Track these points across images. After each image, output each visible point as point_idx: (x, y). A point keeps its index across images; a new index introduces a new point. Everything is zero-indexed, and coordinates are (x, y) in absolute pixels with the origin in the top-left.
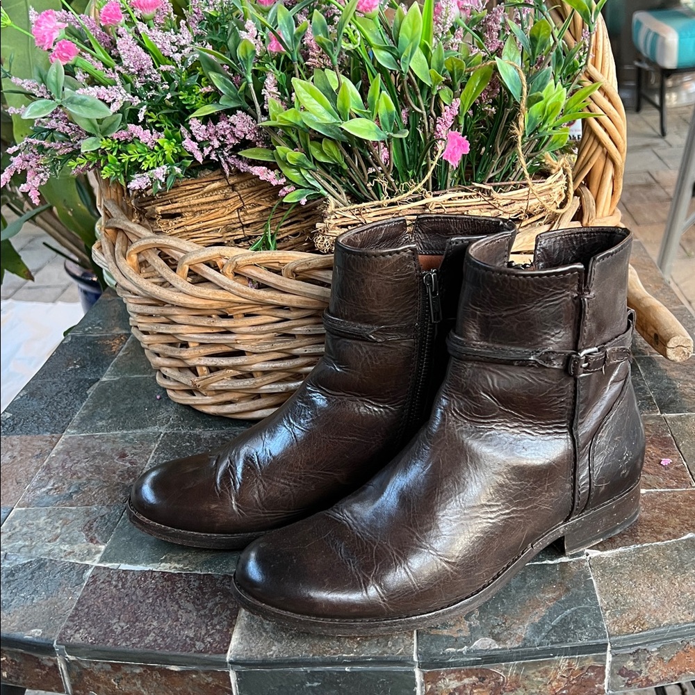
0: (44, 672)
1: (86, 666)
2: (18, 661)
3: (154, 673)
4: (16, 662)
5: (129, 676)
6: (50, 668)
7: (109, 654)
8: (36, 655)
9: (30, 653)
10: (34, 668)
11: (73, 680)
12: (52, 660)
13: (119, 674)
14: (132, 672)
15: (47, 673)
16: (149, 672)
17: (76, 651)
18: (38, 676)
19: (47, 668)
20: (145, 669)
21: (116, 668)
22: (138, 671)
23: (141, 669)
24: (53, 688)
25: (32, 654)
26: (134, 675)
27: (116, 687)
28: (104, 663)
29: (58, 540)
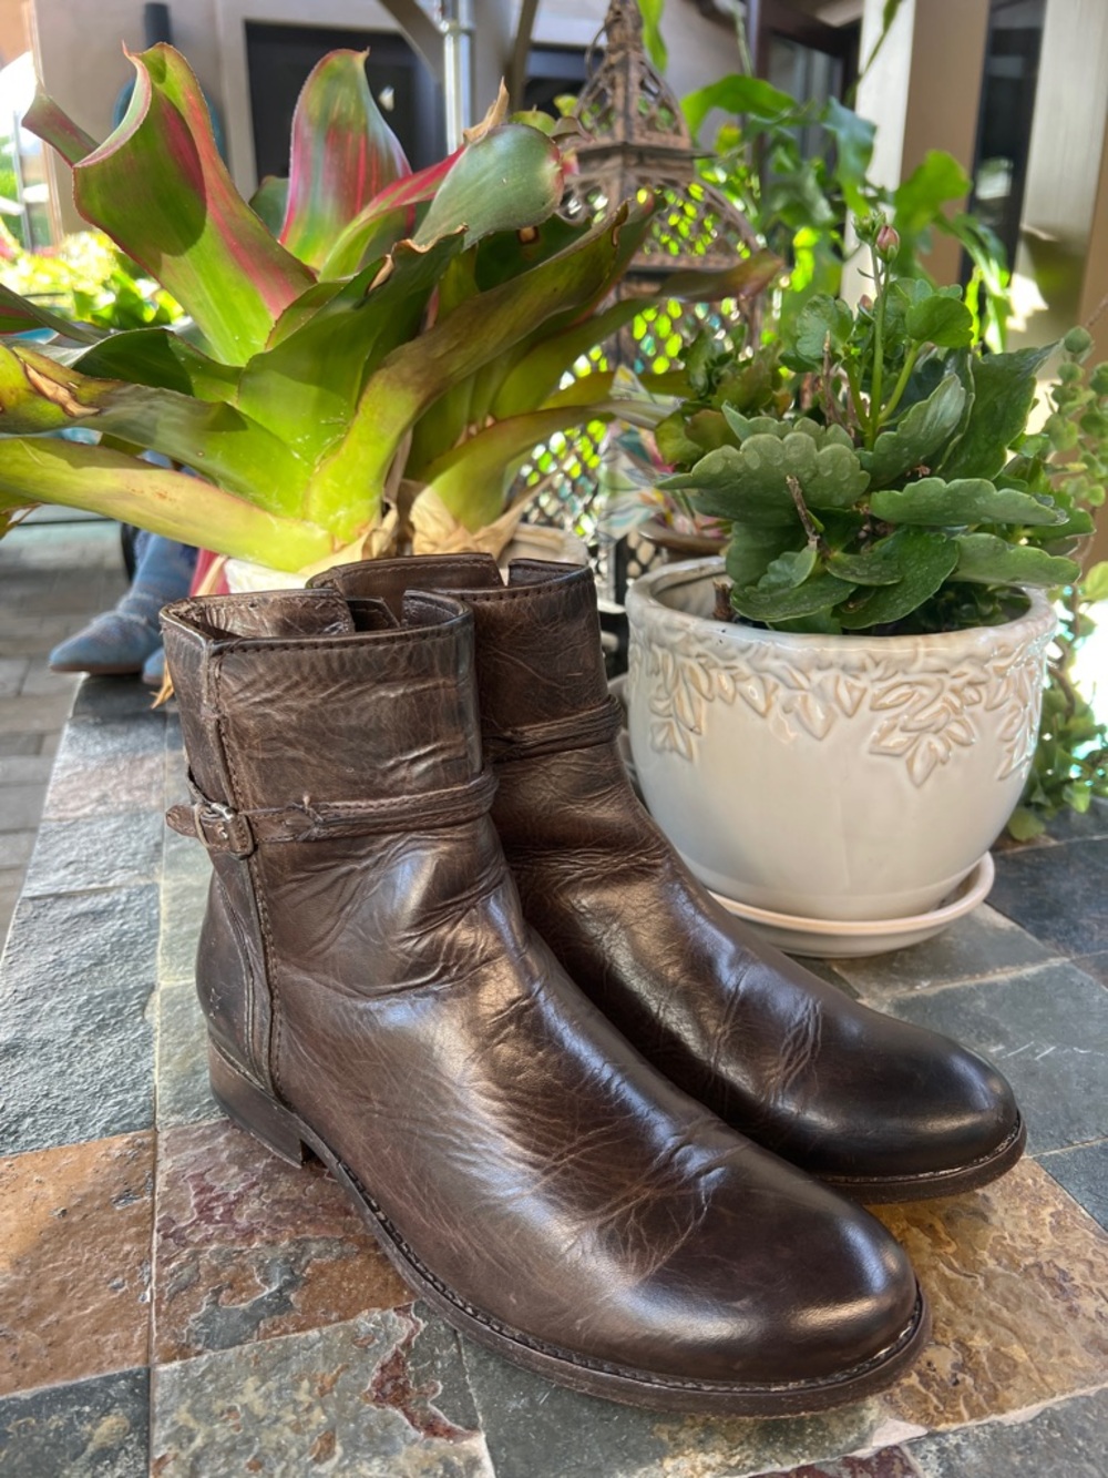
29: (339, 1449)
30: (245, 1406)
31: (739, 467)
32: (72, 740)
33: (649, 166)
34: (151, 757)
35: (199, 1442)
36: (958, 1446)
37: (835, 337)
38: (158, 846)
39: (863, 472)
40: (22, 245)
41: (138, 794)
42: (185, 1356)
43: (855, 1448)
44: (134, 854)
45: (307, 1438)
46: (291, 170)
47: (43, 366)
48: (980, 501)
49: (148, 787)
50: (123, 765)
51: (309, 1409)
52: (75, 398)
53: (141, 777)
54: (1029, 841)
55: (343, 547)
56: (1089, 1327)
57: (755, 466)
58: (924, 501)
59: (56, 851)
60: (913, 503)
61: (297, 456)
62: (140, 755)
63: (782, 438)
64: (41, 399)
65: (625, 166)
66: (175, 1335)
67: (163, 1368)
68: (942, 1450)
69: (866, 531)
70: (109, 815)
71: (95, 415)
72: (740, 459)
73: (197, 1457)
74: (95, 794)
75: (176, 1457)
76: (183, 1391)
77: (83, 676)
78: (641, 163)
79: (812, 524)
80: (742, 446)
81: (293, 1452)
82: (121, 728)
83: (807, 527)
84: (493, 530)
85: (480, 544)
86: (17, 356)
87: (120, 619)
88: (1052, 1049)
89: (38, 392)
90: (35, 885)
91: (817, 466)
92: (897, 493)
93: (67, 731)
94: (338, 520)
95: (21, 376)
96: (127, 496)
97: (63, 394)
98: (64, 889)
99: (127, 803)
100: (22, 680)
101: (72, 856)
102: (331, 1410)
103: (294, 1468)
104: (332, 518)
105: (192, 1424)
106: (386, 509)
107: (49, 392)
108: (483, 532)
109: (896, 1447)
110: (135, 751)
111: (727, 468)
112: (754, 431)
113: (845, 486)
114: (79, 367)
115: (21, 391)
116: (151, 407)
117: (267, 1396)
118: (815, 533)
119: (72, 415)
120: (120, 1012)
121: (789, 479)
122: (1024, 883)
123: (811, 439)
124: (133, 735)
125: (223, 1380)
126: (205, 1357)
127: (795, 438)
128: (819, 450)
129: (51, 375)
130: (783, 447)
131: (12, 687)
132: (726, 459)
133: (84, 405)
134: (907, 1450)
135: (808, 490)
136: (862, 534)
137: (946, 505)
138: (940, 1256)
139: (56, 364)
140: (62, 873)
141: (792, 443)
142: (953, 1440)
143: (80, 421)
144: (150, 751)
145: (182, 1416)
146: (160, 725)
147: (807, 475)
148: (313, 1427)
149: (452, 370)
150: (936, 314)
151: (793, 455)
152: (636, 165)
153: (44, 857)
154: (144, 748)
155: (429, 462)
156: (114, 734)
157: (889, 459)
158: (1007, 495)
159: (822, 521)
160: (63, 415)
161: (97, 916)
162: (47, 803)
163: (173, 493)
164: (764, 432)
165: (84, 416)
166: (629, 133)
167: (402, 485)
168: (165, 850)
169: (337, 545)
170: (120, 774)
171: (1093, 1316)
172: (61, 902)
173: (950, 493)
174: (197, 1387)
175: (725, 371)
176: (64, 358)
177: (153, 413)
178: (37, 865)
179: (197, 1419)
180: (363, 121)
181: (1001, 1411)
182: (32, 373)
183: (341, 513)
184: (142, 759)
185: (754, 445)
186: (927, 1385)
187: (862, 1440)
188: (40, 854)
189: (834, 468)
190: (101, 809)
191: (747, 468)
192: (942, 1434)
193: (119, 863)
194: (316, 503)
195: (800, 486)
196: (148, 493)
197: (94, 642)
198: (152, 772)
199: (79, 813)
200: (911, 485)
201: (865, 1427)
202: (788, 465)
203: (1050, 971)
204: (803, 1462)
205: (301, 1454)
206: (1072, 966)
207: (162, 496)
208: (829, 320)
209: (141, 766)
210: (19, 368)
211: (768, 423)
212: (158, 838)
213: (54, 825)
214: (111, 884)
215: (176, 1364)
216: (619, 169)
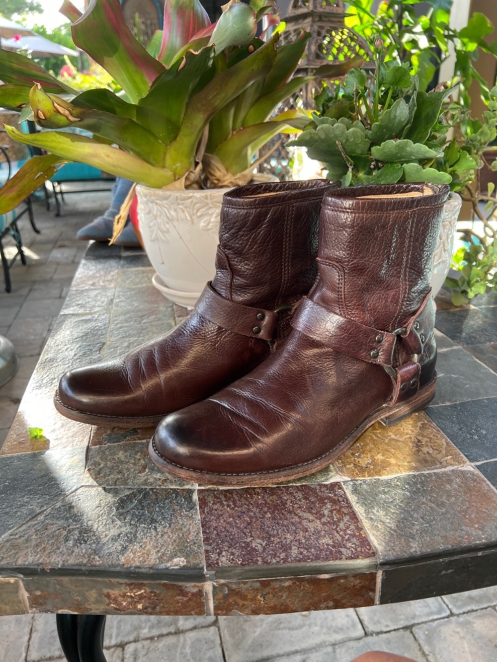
0: (185, 599)
1: (234, 587)
2: (158, 592)
3: (303, 583)
4: (155, 593)
5: (277, 590)
6: (193, 594)
7: (261, 573)
8: (180, 584)
9: (173, 583)
10: (175, 596)
11: (217, 602)
12: (198, 587)
13: (267, 590)
14: (280, 585)
15: (190, 599)
16: (298, 583)
17: (226, 574)
18: (178, 603)
19: (189, 595)
20: (294, 581)
21: (265, 584)
22: (287, 584)
23: (290, 581)
24: (193, 612)
25: (176, 583)
26: (282, 589)
27: (262, 602)
28: (253, 582)
29: (147, 470)
30: (118, 458)
31: (317, 137)
32: (85, 264)
33: (324, 21)
34: (113, 271)
35: (102, 465)
36: (361, 484)
37: (358, 85)
38: (112, 300)
39: (367, 139)
40: (78, 70)
41: (107, 283)
42: (101, 444)
43: (324, 481)
44: (103, 302)
45: (137, 467)
46: (164, 27)
47: (60, 102)
48: (408, 149)
49: (110, 281)
50: (102, 273)
51: (140, 460)
52: (71, 114)
53: (109, 277)
54: (461, 306)
55: (179, 178)
56: (423, 455)
57: (323, 137)
58: (388, 150)
59: (74, 300)
60: (385, 151)
61: (160, 141)
62: (110, 269)
63: (333, 126)
64: (59, 114)
65: (313, 21)
66: (98, 439)
67: (93, 447)
68: (355, 484)
69: (374, 165)
70: (95, 289)
71: (79, 121)
72: (317, 134)
73: (101, 469)
74: (91, 282)
75: (94, 469)
76: (98, 453)
77: (92, 242)
78: (320, 20)
79: (349, 161)
80: (318, 128)
81: (132, 470)
82: (103, 261)
83: (347, 162)
84: (243, 175)
85: (237, 181)
86: (50, 98)
87: (105, 219)
88: (442, 375)
89: (58, 112)
90: (65, 311)
91: (347, 137)
92: (378, 147)
93: (83, 261)
94: (177, 167)
95: (52, 105)
96: (95, 156)
97: (67, 113)
98: (76, 312)
99: (103, 286)
100: (75, 256)
101: (80, 302)
102: (146, 460)
103: (131, 474)
104: (174, 167)
105: (100, 461)
106: (197, 164)
107: (62, 112)
108: (238, 175)
109: (339, 482)
110: (107, 269)
111: (311, 138)
112: (323, 122)
113: (360, 145)
114: (73, 102)
115: (52, 111)
116: (100, 119)
117: (126, 456)
118: (351, 165)
119: (70, 121)
120: (91, 350)
121: (337, 142)
122: (454, 321)
123: (344, 126)
124: (107, 264)
125: (112, 451)
126: (107, 445)
127: (338, 126)
128: (348, 130)
129: (62, 105)
130: (333, 129)
131: (71, 259)
132: (311, 134)
133: (75, 117)
134: (342, 483)
135: (345, 147)
136: (372, 167)
137: (397, 151)
138: (374, 433)
139: (65, 102)
140: (75, 307)
141: (337, 127)
142: (359, 482)
143: (74, 124)
144: (113, 269)
145: (98, 459)
146: (118, 260)
147: (344, 141)
148: (140, 464)
149: (216, 104)
150: (396, 74)
151: (337, 132)
152: (318, 21)
153: (69, 302)
154: (111, 267)
155: (217, 146)
156: (100, 262)
157: (378, 134)
158: (417, 146)
159: (352, 159)
160: (67, 121)
161: (86, 321)
162: (72, 285)
163: (112, 155)
164: (326, 123)
165: (75, 122)
166: (315, 7)
167: (204, 155)
168: (115, 301)
169: (177, 178)
170: (101, 276)
171: (426, 452)
172: (74, 317)
173: (397, 146)
174: (104, 452)
175: (330, 104)
176: (68, 100)
177: (101, 121)
178: (67, 305)
179: (101, 460)
180: (192, 5)
181: (381, 475)
182: (56, 105)
183: (178, 165)
184: (110, 272)
185: (322, 129)
186: (355, 467)
187: (327, 480)
188: (68, 301)
189: (354, 138)
190: (92, 287)
191: (320, 138)
192: (356, 480)
193: (97, 305)
194: (168, 161)
195: (342, 145)
196: (102, 155)
197: (94, 228)
198: (113, 276)
199: (84, 289)
200: (383, 143)
201: (329, 476)
202: (336, 137)
203: (452, 351)
204: (304, 484)
205: (134, 471)
206: (463, 349)
207: (108, 156)
208: (357, 78)
209: (109, 273)
210: (51, 102)
211: (327, 119)
212: (112, 297)
213: (74, 292)
214: (93, 311)
215: (98, 446)
216: (311, 23)
